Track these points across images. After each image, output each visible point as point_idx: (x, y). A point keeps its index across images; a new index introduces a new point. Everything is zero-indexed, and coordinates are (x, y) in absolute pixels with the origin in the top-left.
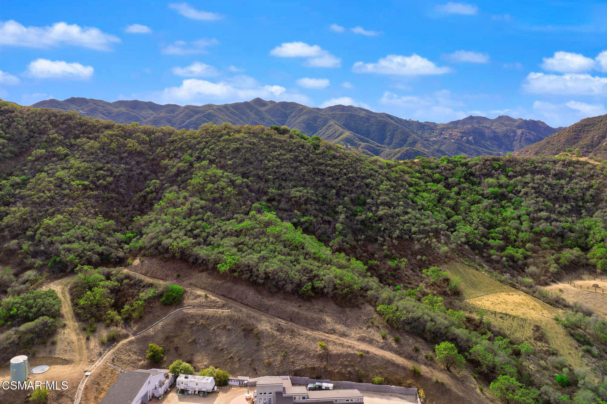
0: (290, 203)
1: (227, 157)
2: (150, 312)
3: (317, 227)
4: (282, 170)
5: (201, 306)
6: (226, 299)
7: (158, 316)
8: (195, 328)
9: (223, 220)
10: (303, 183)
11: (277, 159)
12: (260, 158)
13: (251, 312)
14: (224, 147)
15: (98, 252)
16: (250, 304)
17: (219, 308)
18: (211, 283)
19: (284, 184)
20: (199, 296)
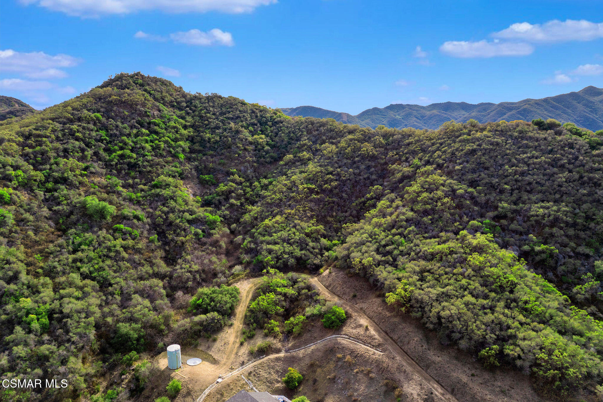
0: (528, 223)
1: (458, 161)
2: (310, 331)
3: (563, 261)
4: (528, 178)
5: (357, 339)
6: (387, 337)
7: (315, 338)
8: (340, 363)
9: (426, 238)
10: (557, 196)
11: (525, 163)
12: (500, 162)
13: (405, 364)
14: (457, 150)
15: (296, 257)
16: (409, 352)
17: (373, 346)
18: (380, 313)
19: (525, 197)
20: (361, 326)
